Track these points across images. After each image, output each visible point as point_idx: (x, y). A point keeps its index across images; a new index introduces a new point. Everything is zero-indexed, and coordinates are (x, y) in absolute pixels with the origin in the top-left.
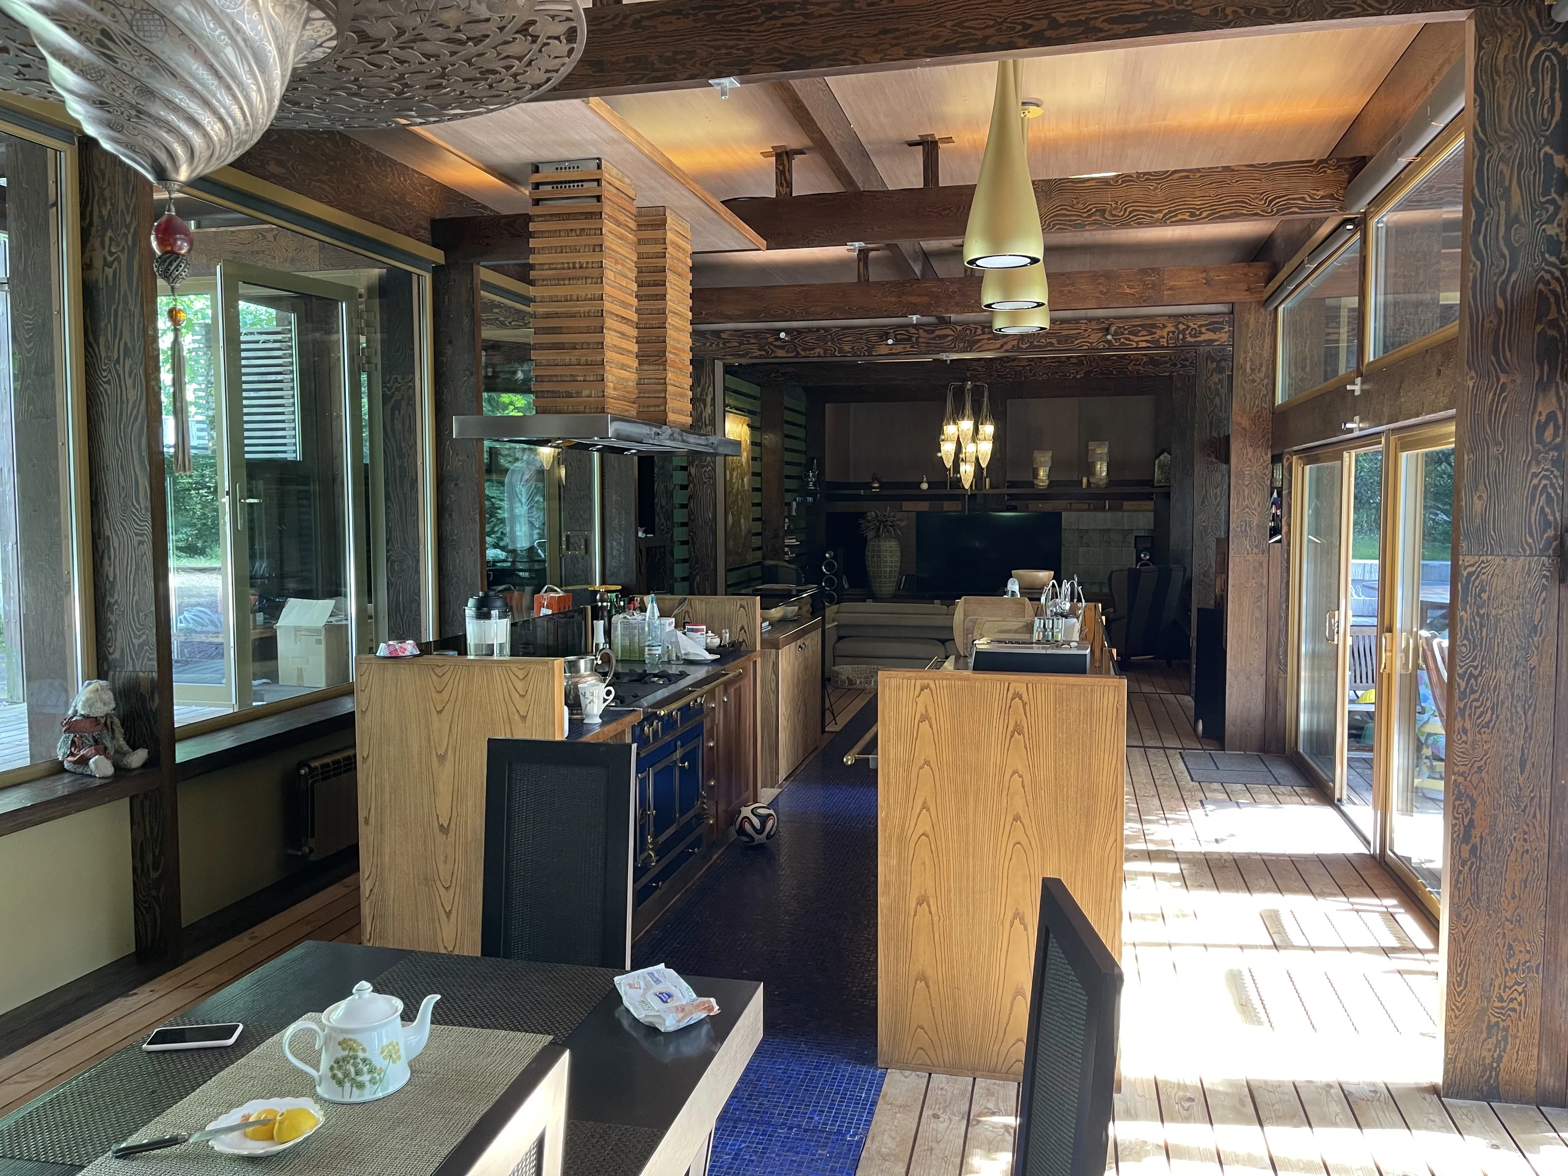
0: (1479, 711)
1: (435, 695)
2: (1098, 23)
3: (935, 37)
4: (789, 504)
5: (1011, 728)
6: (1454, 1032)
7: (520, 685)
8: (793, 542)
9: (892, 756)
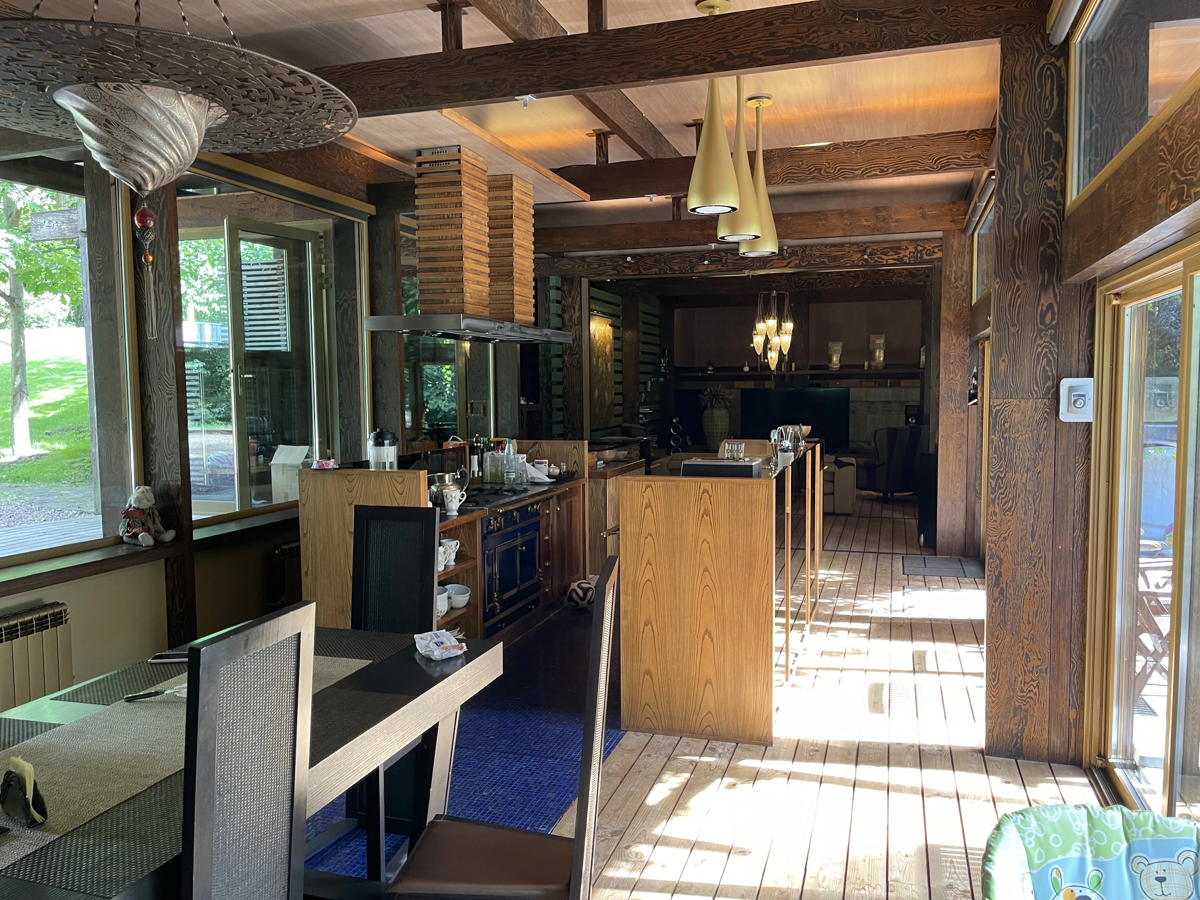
0: (1004, 501)
1: (347, 493)
2: (758, 56)
3: (656, 67)
4: (645, 383)
5: (702, 512)
6: (991, 712)
7: (399, 487)
8: (648, 410)
9: (628, 531)
